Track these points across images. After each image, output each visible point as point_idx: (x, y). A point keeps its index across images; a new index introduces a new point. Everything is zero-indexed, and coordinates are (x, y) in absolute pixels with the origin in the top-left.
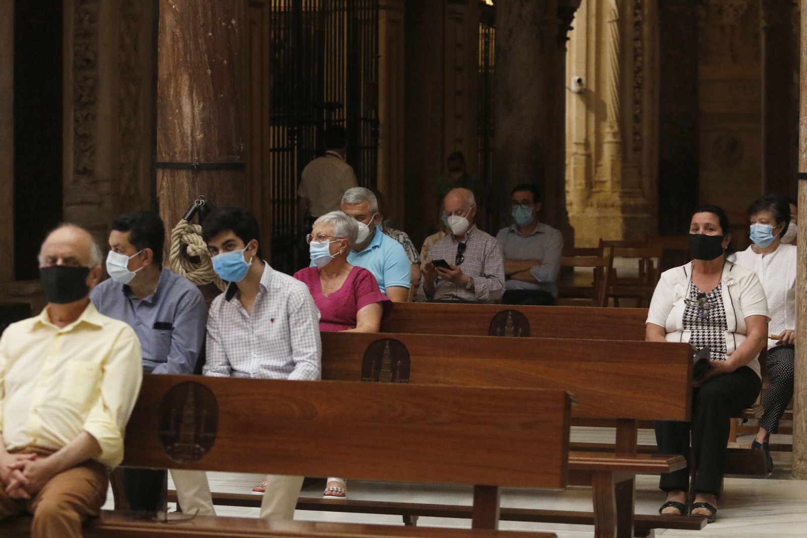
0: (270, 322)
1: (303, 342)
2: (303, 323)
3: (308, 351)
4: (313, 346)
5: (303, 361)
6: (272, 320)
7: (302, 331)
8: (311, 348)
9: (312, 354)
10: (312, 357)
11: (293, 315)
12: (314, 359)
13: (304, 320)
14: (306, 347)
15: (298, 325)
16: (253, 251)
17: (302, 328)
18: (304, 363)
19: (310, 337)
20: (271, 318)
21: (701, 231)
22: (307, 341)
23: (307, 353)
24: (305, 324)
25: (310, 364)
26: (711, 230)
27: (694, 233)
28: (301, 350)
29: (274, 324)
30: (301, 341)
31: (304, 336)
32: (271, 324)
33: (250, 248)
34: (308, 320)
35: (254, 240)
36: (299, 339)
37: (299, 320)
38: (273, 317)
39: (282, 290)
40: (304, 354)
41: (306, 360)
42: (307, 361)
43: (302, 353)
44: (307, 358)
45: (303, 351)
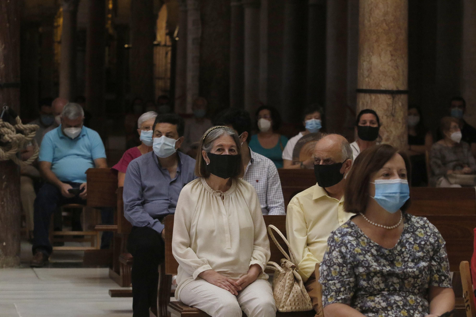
0: (256, 182)
1: (276, 195)
2: (276, 184)
3: (279, 201)
4: (282, 198)
5: (277, 207)
6: (257, 181)
7: (276, 189)
8: (281, 199)
9: (282, 203)
10: (282, 205)
11: (271, 179)
12: (283, 206)
13: (276, 182)
14: (278, 199)
15: (273, 185)
16: (244, 138)
17: (275, 187)
18: (278, 208)
19: (280, 193)
20: (256, 179)
21: (368, 124)
22: (278, 195)
23: (279, 202)
24: (277, 185)
25: (281, 209)
26: (373, 124)
27: (362, 125)
28: (275, 200)
29: (258, 183)
30: (275, 194)
31: (277, 192)
32: (256, 184)
33: (242, 137)
34: (278, 182)
35: (246, 132)
36: (274, 193)
37: (274, 182)
38: (258, 179)
39: (261, 163)
40: (277, 203)
41: (278, 206)
42: (280, 207)
43: (275, 202)
44: (279, 205)
45: (276, 201)
